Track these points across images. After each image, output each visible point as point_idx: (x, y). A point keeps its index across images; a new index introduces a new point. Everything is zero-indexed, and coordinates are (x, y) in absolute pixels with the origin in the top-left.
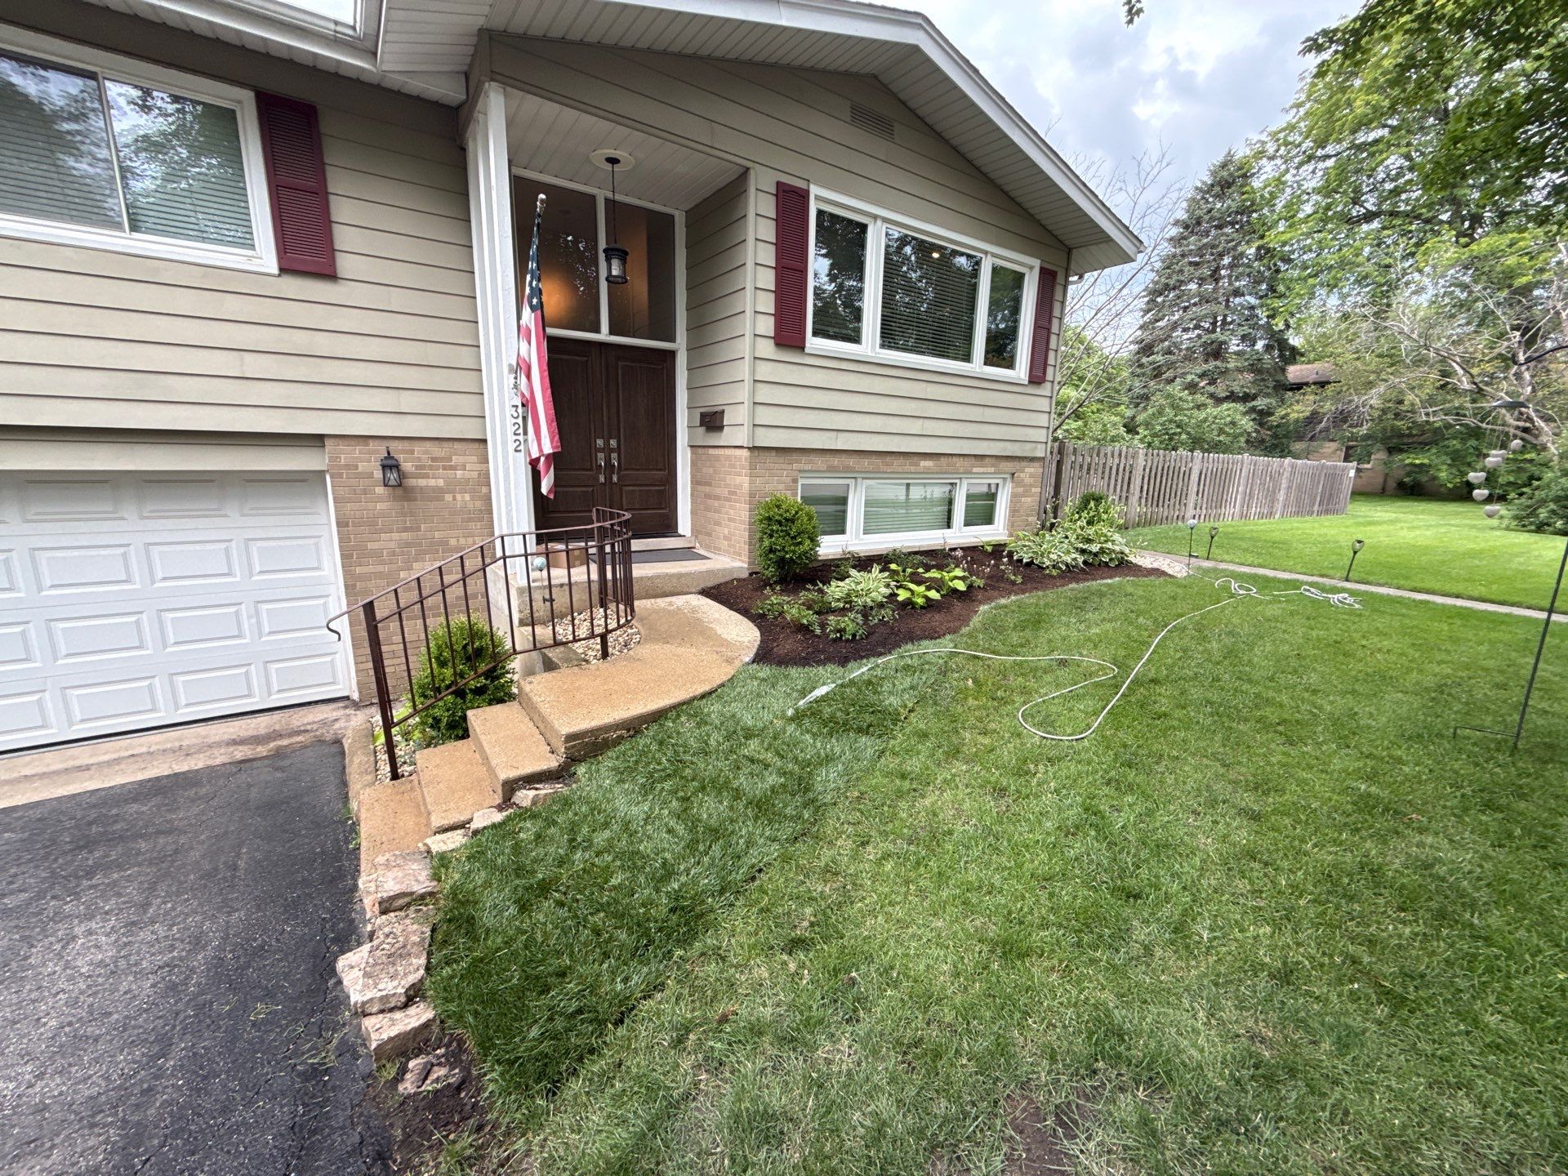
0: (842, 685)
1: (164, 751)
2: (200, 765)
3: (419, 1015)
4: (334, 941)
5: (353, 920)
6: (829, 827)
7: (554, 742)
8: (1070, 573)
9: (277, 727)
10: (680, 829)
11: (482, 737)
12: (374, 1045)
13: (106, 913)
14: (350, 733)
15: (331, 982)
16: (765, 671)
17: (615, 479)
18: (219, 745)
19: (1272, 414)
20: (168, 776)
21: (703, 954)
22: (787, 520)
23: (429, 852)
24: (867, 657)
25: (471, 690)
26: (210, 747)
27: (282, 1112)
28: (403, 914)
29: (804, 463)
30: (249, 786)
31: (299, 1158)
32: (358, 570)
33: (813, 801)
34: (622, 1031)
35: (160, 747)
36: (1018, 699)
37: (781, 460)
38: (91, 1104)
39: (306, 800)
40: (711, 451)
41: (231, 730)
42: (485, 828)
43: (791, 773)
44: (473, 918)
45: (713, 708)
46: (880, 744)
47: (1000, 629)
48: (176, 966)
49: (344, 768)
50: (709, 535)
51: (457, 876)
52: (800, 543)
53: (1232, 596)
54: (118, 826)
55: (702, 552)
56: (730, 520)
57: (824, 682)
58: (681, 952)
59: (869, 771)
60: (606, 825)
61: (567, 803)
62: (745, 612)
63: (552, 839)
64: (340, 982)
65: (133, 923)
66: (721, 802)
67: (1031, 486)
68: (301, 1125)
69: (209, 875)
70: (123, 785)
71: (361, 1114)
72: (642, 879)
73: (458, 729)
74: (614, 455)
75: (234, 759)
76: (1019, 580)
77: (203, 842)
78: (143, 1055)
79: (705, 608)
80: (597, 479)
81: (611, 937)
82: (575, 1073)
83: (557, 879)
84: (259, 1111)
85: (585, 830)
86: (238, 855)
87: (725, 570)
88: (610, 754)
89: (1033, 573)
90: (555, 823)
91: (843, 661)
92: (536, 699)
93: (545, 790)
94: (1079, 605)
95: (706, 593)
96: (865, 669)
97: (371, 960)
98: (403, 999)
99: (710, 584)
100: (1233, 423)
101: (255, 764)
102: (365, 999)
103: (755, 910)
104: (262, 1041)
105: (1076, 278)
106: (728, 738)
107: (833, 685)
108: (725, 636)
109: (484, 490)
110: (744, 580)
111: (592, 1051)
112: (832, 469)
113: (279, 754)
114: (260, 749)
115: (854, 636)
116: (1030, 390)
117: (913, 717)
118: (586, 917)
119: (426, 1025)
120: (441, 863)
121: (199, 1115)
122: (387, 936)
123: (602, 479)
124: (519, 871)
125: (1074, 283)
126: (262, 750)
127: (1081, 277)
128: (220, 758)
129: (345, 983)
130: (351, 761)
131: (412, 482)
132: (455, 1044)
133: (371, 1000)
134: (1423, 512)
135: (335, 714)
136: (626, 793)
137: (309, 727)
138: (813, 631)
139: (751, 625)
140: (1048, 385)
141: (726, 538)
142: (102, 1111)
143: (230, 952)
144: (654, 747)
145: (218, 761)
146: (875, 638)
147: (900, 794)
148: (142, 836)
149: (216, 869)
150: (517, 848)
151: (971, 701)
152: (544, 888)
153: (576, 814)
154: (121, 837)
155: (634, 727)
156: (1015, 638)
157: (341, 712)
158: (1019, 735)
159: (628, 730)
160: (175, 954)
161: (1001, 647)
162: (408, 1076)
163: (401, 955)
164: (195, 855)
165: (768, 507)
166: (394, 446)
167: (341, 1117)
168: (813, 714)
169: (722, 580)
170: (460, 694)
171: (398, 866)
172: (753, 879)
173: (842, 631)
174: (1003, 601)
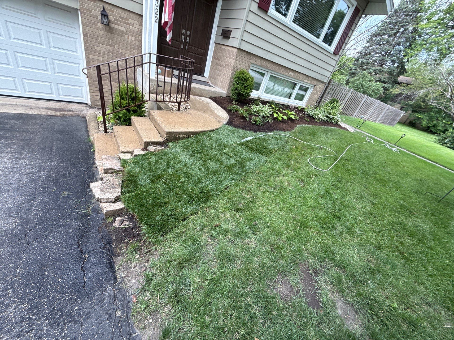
0: (255, 138)
1: (22, 105)
2: (36, 113)
3: (119, 206)
4: (89, 178)
5: (94, 173)
6: (249, 179)
7: (162, 133)
8: (323, 122)
9: (63, 107)
10: (203, 169)
11: (137, 126)
12: (105, 212)
13: (7, 152)
14: (88, 115)
15: (88, 190)
16: (231, 128)
17: (187, 48)
18: (42, 108)
19: (388, 90)
20: (24, 114)
21: (210, 207)
22: (245, 80)
23: (120, 158)
24: (264, 132)
25: (132, 110)
26: (39, 108)
27: (75, 224)
28: (112, 175)
29: (254, 61)
30: (54, 124)
31: (82, 238)
32: (91, 56)
33: (246, 170)
34: (185, 223)
35: (21, 104)
36: (309, 156)
37: (247, 57)
38: (9, 209)
39: (74, 133)
40: (223, 47)
41: (46, 104)
42: (138, 155)
43: (239, 161)
44: (136, 181)
45: (214, 136)
46: (266, 158)
47: (303, 134)
48: (34, 174)
49: (87, 126)
50: (215, 79)
51: (130, 167)
52: (247, 89)
53: (367, 141)
54: (8, 126)
55: (211, 84)
56: (224, 75)
57: (250, 136)
58: (203, 205)
59: (263, 166)
60: (179, 163)
61: (166, 153)
62: (224, 108)
63: (161, 163)
64: (91, 190)
65: (17, 158)
66: (216, 164)
67: (319, 91)
68: (82, 229)
69: (44, 148)
70: (8, 113)
71: (102, 230)
72: (191, 181)
73: (128, 122)
74: (188, 38)
75: (48, 114)
76: (308, 120)
77: (40, 138)
78: (25, 198)
79: (211, 104)
80: (181, 46)
81: (181, 196)
82: (170, 231)
83: (164, 175)
84: (67, 223)
85: (172, 163)
86: (52, 145)
87: (219, 92)
88: (180, 142)
89: (312, 120)
90: (162, 159)
91: (255, 131)
92: (156, 118)
93: (159, 148)
94: (326, 132)
95: (212, 98)
96: (262, 135)
97: (102, 186)
98: (114, 200)
99: (213, 96)
100: (378, 89)
101: (55, 117)
102: (101, 197)
103: (226, 198)
104: (67, 203)
105: (364, 16)
106: (219, 145)
107: (252, 138)
108: (218, 114)
109: (140, 37)
110: (224, 98)
111: (176, 227)
112: (262, 66)
113: (63, 116)
114: (57, 113)
115: (259, 124)
116: (332, 56)
117: (277, 153)
118: (173, 189)
119: (122, 209)
120: (124, 162)
121: (47, 220)
122: (107, 180)
123: (182, 47)
124: (151, 170)
125: (363, 18)
126: (58, 114)
127: (366, 16)
128: (43, 112)
129: (93, 191)
130: (90, 124)
131: (113, 25)
132: (131, 216)
133: (103, 198)
134: (413, 132)
135: (83, 108)
136: (186, 155)
137: (74, 110)
138: (246, 120)
139: (226, 113)
140: (338, 56)
141: (221, 82)
142: (13, 213)
143: (53, 174)
144: (195, 143)
145: (42, 113)
146: (265, 126)
147: (272, 175)
148: (17, 131)
149: (45, 147)
150: (149, 163)
151: (294, 153)
152: (159, 177)
153: (169, 157)
154: (9, 130)
155: (189, 135)
156: (308, 137)
157: (84, 108)
158: (308, 166)
159: (187, 136)
160: (33, 170)
161: (303, 139)
162: (116, 222)
163: (112, 187)
164: (37, 141)
165: (239, 73)
166: (107, 7)
167: (95, 230)
168: (246, 145)
169: (217, 96)
170: (128, 110)
171: (110, 160)
172: (226, 189)
173: (256, 122)
174: (304, 125)
